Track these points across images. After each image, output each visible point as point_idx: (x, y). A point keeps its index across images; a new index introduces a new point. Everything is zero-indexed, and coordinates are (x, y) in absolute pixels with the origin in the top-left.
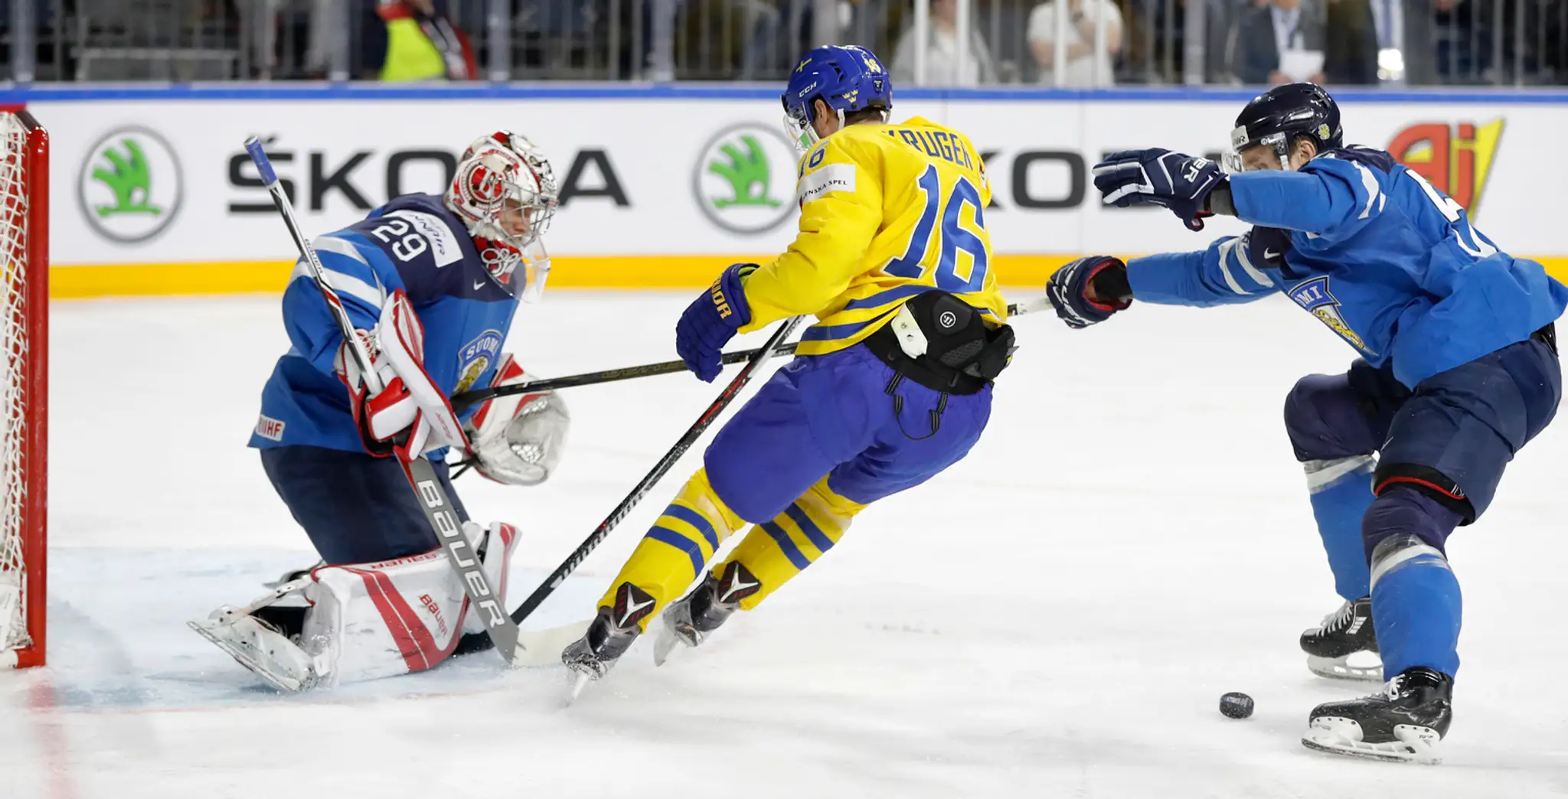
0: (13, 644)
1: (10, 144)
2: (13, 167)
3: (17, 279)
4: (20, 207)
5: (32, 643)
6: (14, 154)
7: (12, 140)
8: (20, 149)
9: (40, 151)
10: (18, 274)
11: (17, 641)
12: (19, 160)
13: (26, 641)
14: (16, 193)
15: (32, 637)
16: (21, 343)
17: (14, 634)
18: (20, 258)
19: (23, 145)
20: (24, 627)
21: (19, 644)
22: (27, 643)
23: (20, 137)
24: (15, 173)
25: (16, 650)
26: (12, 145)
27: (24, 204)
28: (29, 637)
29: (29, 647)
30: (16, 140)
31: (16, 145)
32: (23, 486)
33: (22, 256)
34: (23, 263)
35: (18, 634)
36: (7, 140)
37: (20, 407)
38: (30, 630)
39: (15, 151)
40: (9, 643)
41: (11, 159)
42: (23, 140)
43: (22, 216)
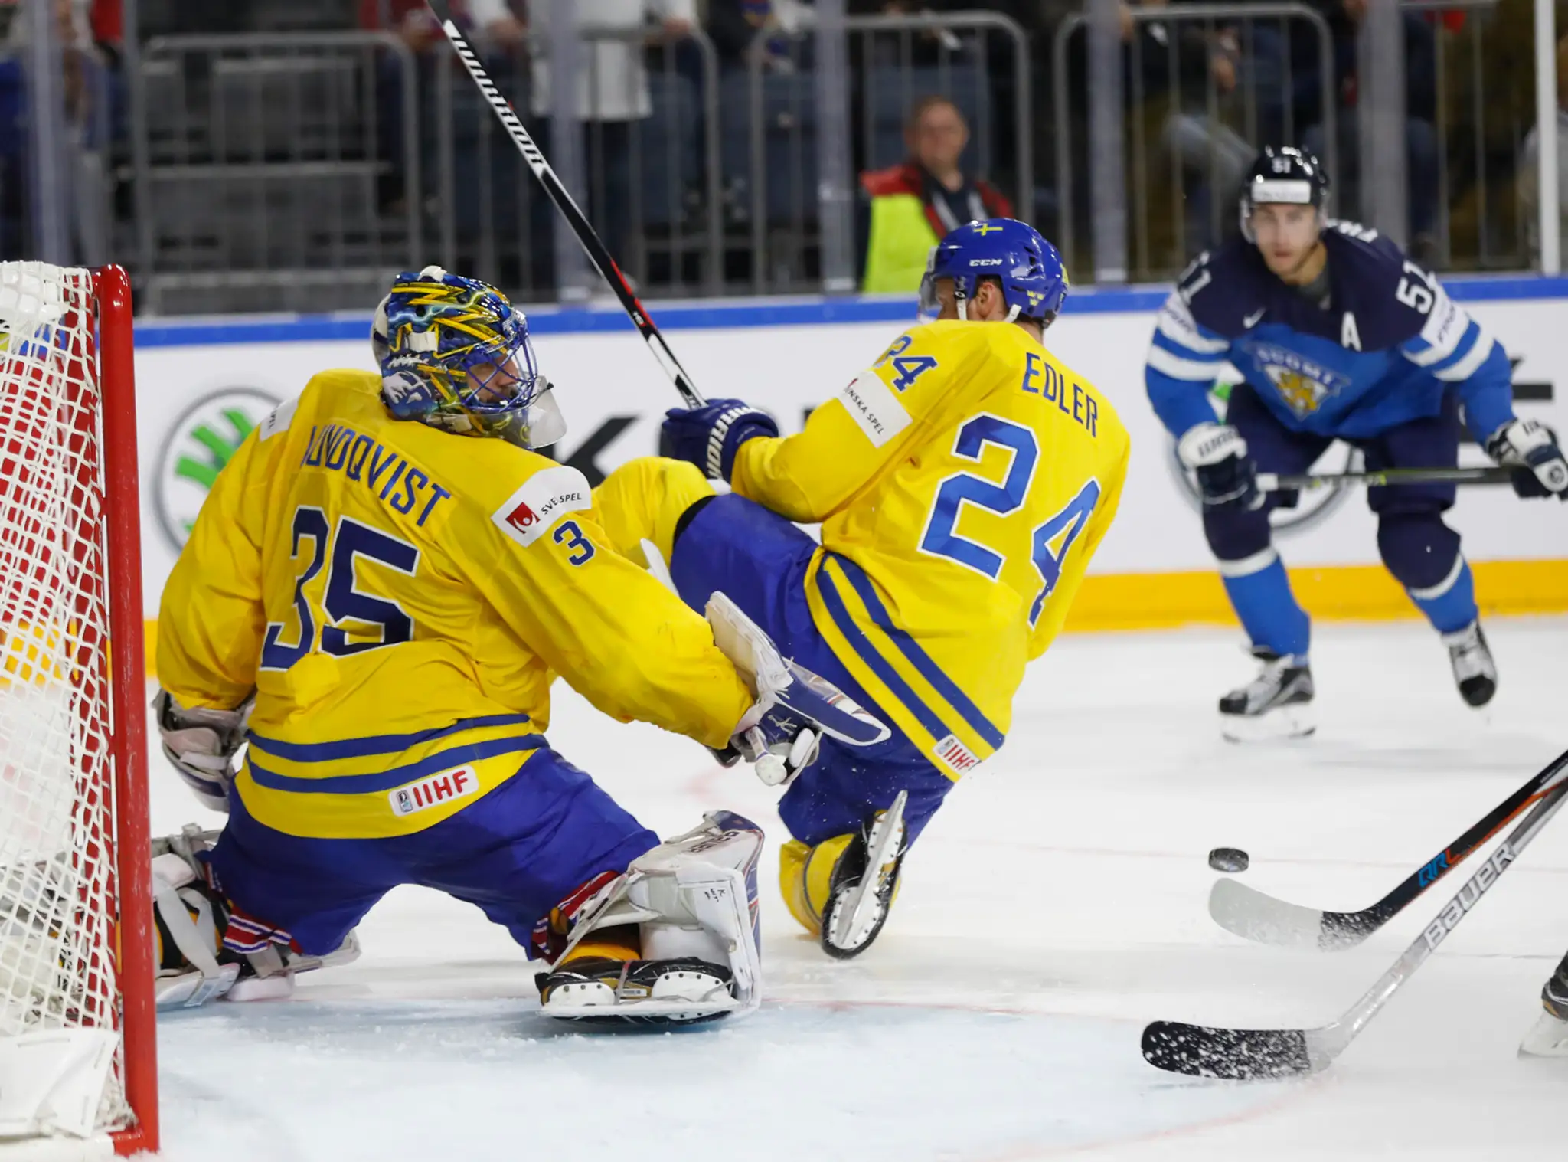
0: (105, 1124)
1: (66, 292)
2: (73, 332)
3: (87, 519)
4: (88, 399)
5: (136, 1121)
6: (73, 310)
7: (70, 286)
8: (83, 301)
9: (116, 304)
10: (89, 511)
11: (110, 1118)
12: (82, 320)
13: (125, 1117)
14: (81, 377)
15: (135, 1110)
16: (99, 626)
17: (106, 1106)
18: (92, 483)
19: (87, 295)
20: (120, 1096)
21: (114, 1123)
22: (128, 1121)
23: (82, 281)
24: (76, 342)
25: (111, 1134)
26: (71, 295)
27: (93, 391)
28: (129, 1112)
29: (130, 1129)
30: (76, 286)
31: (76, 295)
32: (112, 863)
33: (95, 480)
34: (96, 490)
35: (112, 1106)
36: (63, 285)
37: (101, 729)
38: (131, 1098)
39: (76, 305)
40: (100, 1122)
41: (70, 319)
42: (88, 286)
43: (92, 413)
